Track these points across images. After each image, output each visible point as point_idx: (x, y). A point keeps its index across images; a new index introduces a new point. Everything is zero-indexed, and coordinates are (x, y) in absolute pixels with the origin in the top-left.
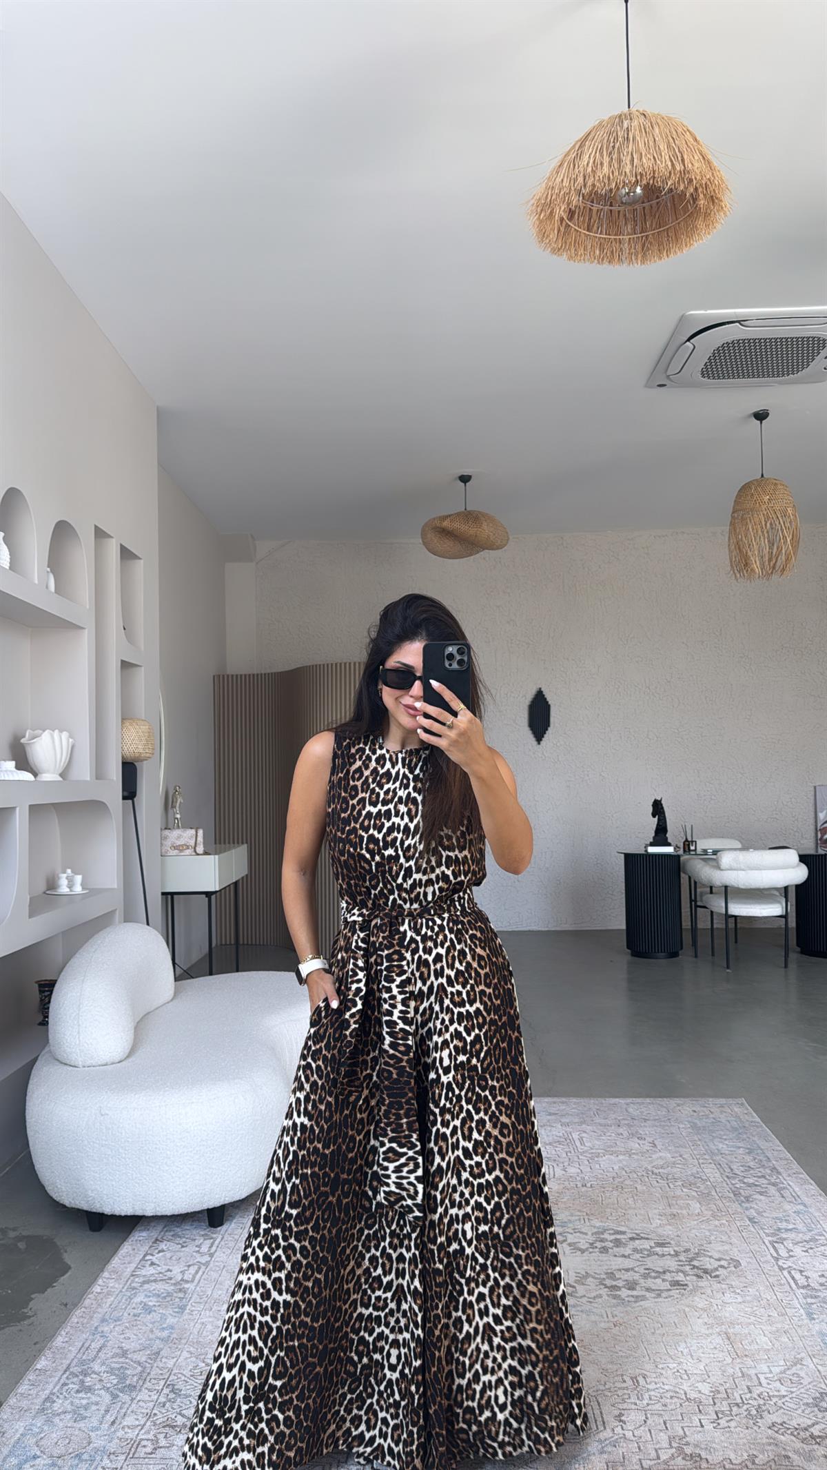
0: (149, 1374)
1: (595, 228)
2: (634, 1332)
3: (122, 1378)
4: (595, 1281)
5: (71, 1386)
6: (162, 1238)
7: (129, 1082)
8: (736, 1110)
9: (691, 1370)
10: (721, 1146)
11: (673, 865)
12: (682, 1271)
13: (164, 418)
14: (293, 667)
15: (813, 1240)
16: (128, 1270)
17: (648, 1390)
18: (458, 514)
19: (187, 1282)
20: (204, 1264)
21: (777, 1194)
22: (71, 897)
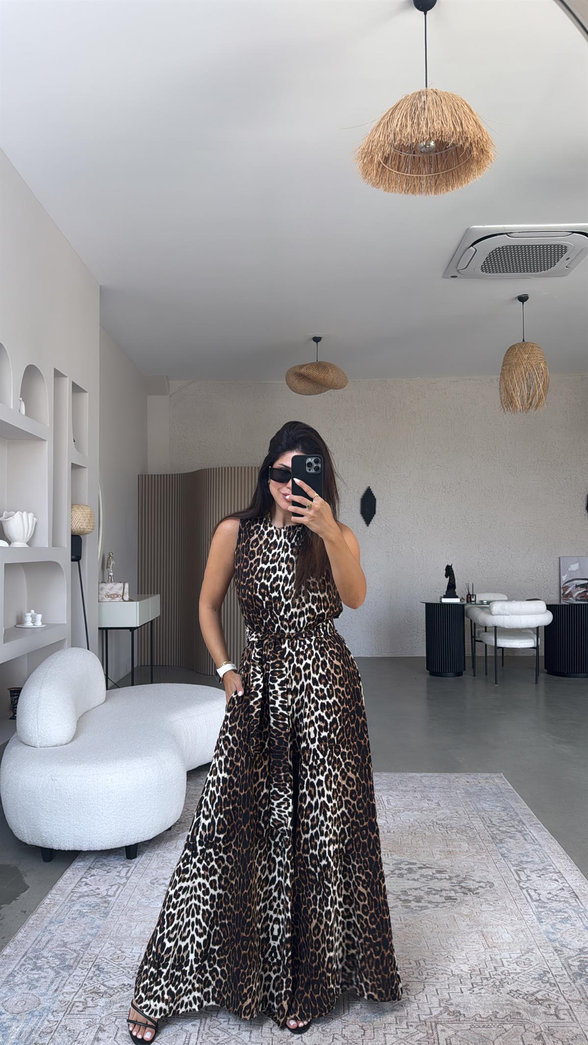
0: (82, 958)
1: (403, 169)
2: (418, 931)
3: (63, 960)
4: (393, 896)
5: (27, 966)
6: (94, 866)
7: (72, 758)
8: (496, 781)
9: (457, 956)
10: (485, 805)
11: (459, 611)
12: (453, 890)
13: (104, 294)
14: (195, 470)
15: (544, 869)
16: (69, 888)
17: (426, 969)
18: (312, 364)
19: (110, 896)
20: (122, 885)
21: (522, 838)
22: (33, 629)
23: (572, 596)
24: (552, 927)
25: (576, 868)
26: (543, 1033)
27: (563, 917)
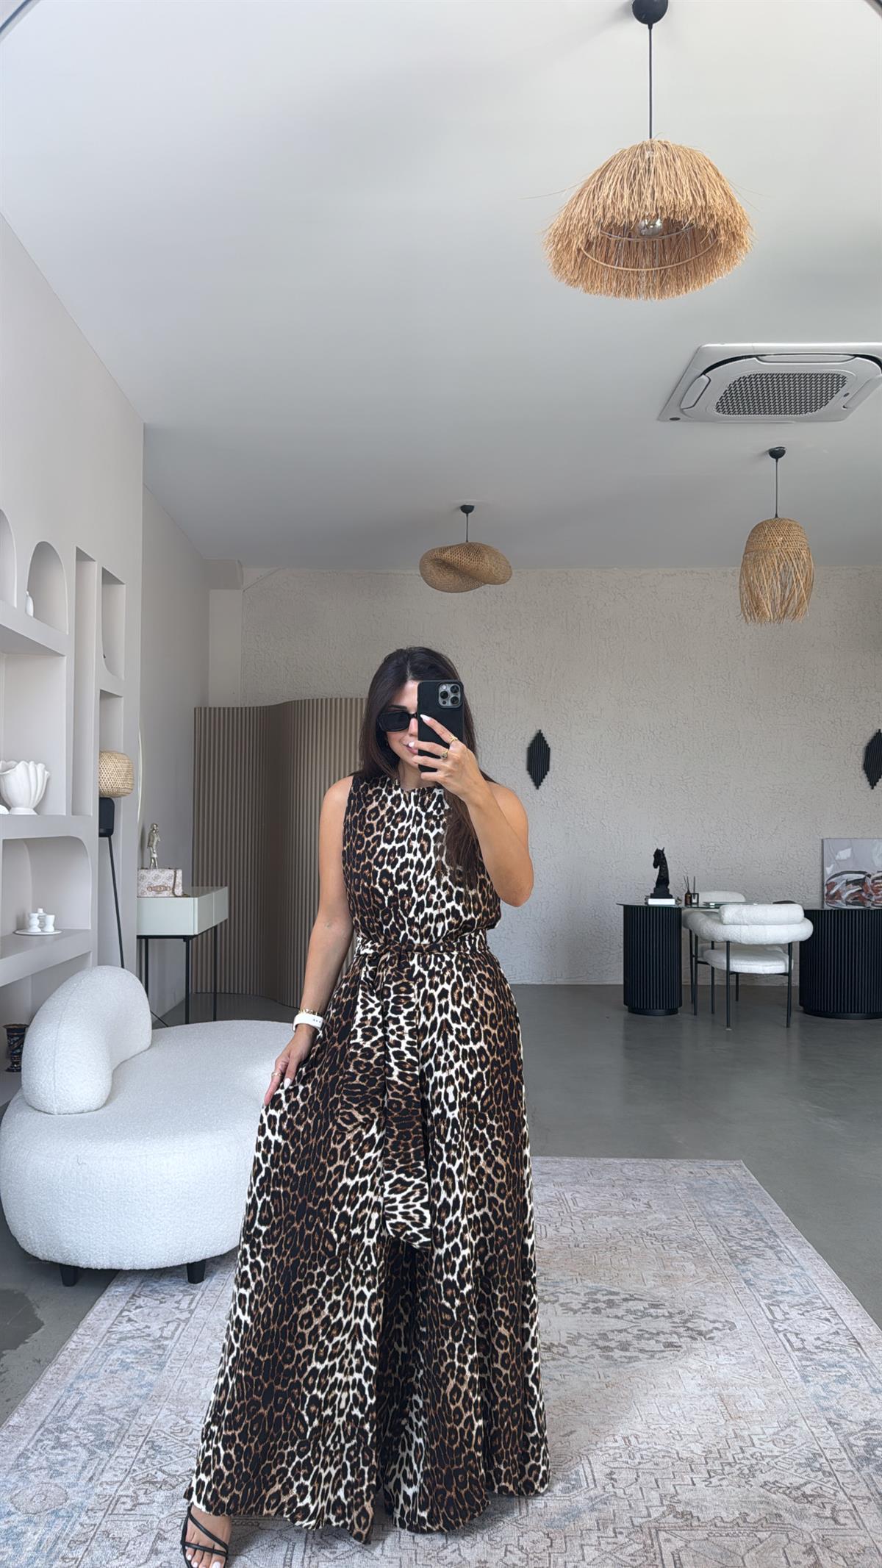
0: (127, 1430)
1: (613, 259)
2: (626, 1393)
3: (99, 1434)
4: (587, 1341)
5: (45, 1442)
6: (139, 1294)
7: (107, 1130)
8: (733, 1171)
9: (684, 1431)
10: (717, 1208)
11: (673, 919)
12: (675, 1333)
13: (151, 437)
14: (280, 701)
15: (809, 1303)
16: (104, 1326)
17: (640, 1449)
18: (459, 546)
19: (166, 1339)
20: (184, 1321)
21: (774, 1257)
22: (42, 938)
23: (840, 898)
24: (823, 1389)
25: (856, 1302)
26: (815, 1545)
27: (840, 1374)
